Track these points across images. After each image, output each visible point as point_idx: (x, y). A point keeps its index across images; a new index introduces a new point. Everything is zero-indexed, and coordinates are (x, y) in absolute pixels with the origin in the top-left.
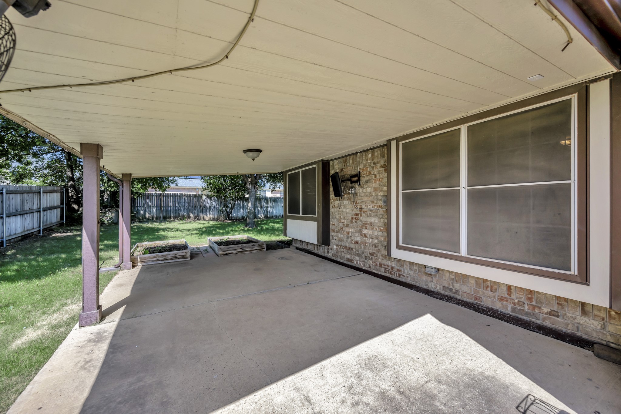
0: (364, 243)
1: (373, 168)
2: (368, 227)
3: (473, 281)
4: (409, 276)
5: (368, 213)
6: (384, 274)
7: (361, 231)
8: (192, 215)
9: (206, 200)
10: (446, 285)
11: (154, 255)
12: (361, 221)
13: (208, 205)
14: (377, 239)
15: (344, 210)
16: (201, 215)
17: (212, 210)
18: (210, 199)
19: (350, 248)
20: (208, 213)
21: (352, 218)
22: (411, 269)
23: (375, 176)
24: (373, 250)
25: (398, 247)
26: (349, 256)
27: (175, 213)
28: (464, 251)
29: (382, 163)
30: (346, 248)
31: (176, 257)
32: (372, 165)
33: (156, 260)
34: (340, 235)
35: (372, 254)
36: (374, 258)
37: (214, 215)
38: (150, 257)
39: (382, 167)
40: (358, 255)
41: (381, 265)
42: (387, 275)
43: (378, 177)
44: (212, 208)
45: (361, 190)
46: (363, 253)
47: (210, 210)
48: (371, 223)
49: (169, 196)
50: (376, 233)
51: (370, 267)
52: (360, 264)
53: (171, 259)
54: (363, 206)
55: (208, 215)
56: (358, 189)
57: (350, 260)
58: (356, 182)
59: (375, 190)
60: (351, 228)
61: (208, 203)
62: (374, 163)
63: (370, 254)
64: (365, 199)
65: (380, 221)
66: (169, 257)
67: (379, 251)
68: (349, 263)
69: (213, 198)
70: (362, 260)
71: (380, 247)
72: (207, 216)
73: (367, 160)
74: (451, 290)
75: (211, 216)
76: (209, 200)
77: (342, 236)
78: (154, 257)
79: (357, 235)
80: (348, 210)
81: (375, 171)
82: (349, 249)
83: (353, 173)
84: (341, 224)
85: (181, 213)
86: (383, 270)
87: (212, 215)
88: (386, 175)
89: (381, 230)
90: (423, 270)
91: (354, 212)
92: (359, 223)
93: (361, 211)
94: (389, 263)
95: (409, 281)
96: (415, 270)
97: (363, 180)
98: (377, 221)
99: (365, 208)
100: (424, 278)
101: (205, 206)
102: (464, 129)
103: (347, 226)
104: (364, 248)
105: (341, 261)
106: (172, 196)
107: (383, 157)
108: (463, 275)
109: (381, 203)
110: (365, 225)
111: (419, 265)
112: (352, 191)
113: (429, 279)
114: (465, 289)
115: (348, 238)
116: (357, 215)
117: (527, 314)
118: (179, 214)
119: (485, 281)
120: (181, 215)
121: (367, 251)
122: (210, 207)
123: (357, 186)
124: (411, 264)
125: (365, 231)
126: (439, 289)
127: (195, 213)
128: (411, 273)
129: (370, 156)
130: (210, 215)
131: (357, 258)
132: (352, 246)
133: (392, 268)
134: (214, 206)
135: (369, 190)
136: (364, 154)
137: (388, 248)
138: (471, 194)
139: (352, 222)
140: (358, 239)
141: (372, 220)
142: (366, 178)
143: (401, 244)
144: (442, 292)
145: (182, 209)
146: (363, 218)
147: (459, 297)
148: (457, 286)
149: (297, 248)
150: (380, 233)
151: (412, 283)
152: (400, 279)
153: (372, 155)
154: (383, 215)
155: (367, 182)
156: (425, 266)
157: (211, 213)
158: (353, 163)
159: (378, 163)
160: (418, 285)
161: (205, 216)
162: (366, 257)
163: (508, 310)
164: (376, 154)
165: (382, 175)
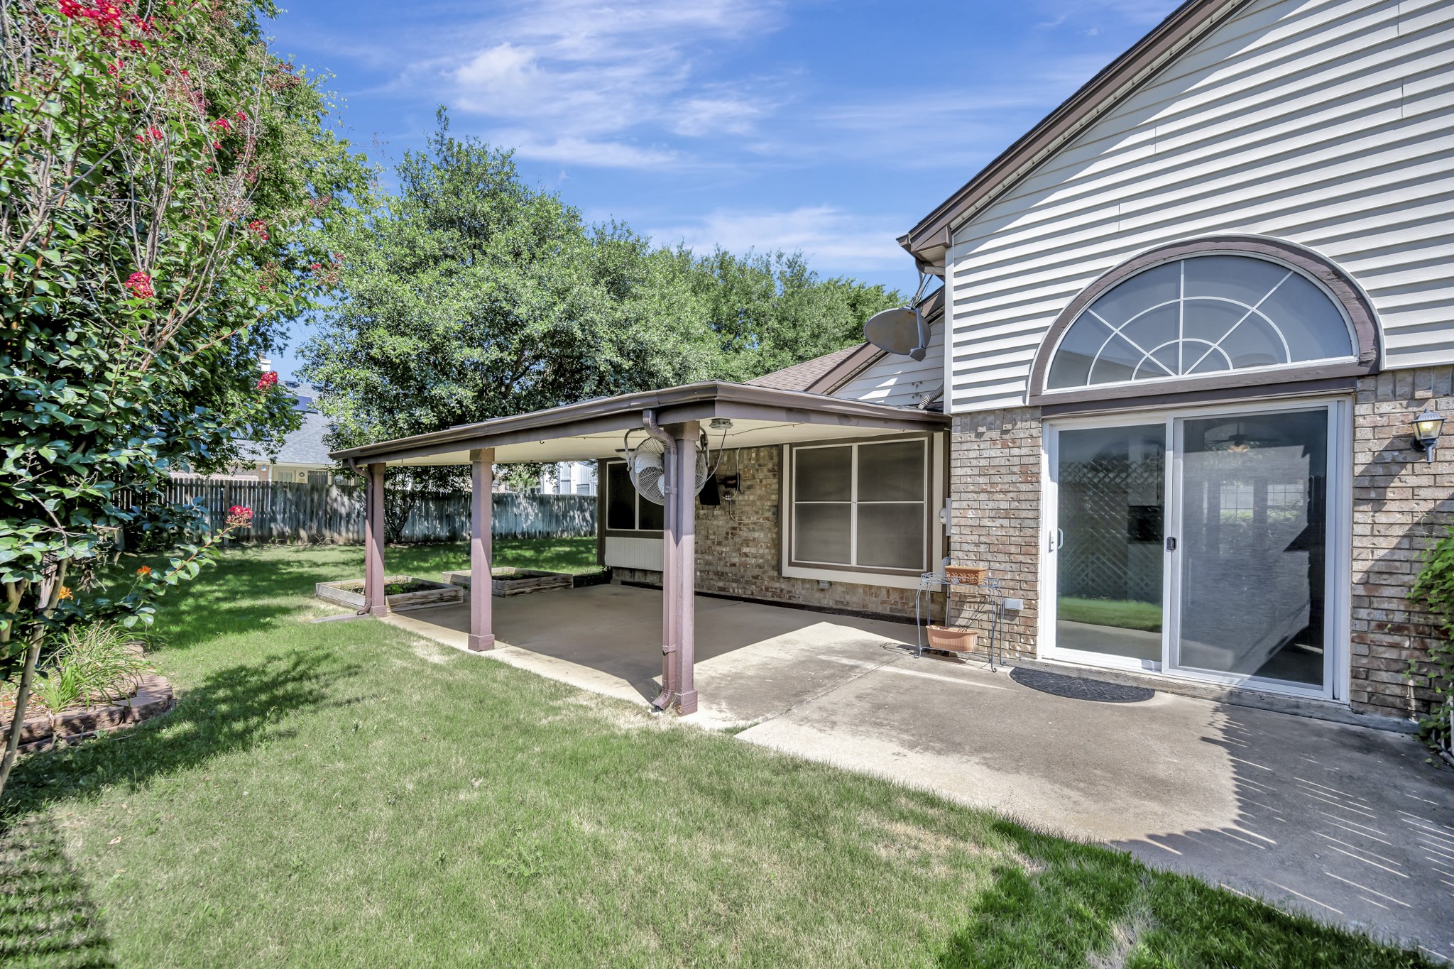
0: (744, 565)
1: (757, 470)
2: (751, 543)
3: (861, 591)
4: (801, 596)
5: (751, 526)
6: (771, 599)
7: (739, 550)
8: (303, 533)
9: (339, 498)
10: (838, 599)
11: (410, 595)
12: (740, 536)
13: (343, 511)
14: (762, 558)
15: (715, 523)
16: (327, 533)
17: (352, 521)
18: (350, 495)
19: (723, 573)
20: (343, 529)
21: (727, 533)
22: (803, 589)
23: (761, 481)
24: (757, 571)
25: (791, 564)
26: (721, 584)
27: (261, 527)
28: (854, 563)
29: (770, 466)
30: (717, 573)
31: (441, 599)
32: (757, 467)
33: (413, 604)
34: (707, 557)
35: (756, 577)
36: (758, 582)
37: (358, 532)
38: (403, 599)
39: (769, 471)
40: (736, 581)
41: (767, 589)
42: (775, 599)
43: (764, 482)
44: (354, 516)
45: (741, 498)
46: (743, 577)
47: (348, 522)
48: (754, 539)
49: (244, 487)
50: (761, 551)
51: (752, 594)
52: (740, 592)
53: (434, 602)
54: (744, 518)
55: (344, 533)
56: (736, 496)
57: (721, 589)
58: (735, 486)
59: (760, 498)
60: (726, 546)
61: (343, 504)
62: (760, 465)
63: (753, 577)
64: (747, 509)
65: (766, 536)
66: (433, 598)
67: (764, 572)
68: (722, 593)
69: (355, 494)
70: (741, 586)
71: (766, 568)
72: (340, 534)
73: (750, 459)
74: (842, 603)
75: (351, 535)
76: (346, 499)
77: (711, 558)
78: (410, 599)
79: (734, 554)
80: (721, 523)
81: (761, 475)
82: (721, 575)
83: (729, 474)
84: (709, 542)
85: (276, 528)
86: (770, 594)
87: (353, 532)
88: (775, 481)
89: (767, 547)
90: (816, 587)
91: (730, 525)
92: (737, 540)
93: (740, 524)
94: (777, 585)
95: (801, 601)
96: (808, 589)
97: (743, 485)
98: (762, 535)
99: (746, 521)
100: (818, 595)
101: (335, 512)
102: (855, 447)
103: (719, 543)
104: (745, 571)
105: (710, 592)
106: (254, 488)
107: (771, 458)
108: (852, 584)
109: (769, 514)
110: (747, 542)
111: (810, 581)
112: (728, 498)
113: (822, 595)
114: (855, 599)
115: (720, 559)
116: (734, 528)
117: (900, 611)
118: (271, 529)
119: (871, 587)
120: (275, 533)
121: (749, 574)
122: (349, 515)
123: (734, 491)
124: (804, 581)
125: (745, 550)
126: (831, 604)
127: (311, 528)
128: (804, 592)
129: (754, 455)
130: (348, 530)
131: (735, 585)
132: (727, 569)
133: (782, 590)
134: (358, 513)
135: (751, 498)
136: (746, 451)
137: (778, 567)
138: (860, 508)
139: (726, 538)
140: (736, 560)
141: (756, 535)
142: (749, 483)
143: (793, 560)
144: (834, 607)
145: (279, 517)
146: (744, 533)
147: (849, 608)
148: (848, 598)
149: (624, 583)
150: (767, 551)
151: (804, 603)
152: (790, 601)
153: (757, 454)
154: (770, 529)
155: (750, 487)
156: (818, 582)
157: (351, 528)
158: (729, 460)
159: (765, 465)
160: (810, 604)
161: (336, 536)
162: (747, 582)
163: (887, 612)
164: (762, 454)
165: (769, 481)
